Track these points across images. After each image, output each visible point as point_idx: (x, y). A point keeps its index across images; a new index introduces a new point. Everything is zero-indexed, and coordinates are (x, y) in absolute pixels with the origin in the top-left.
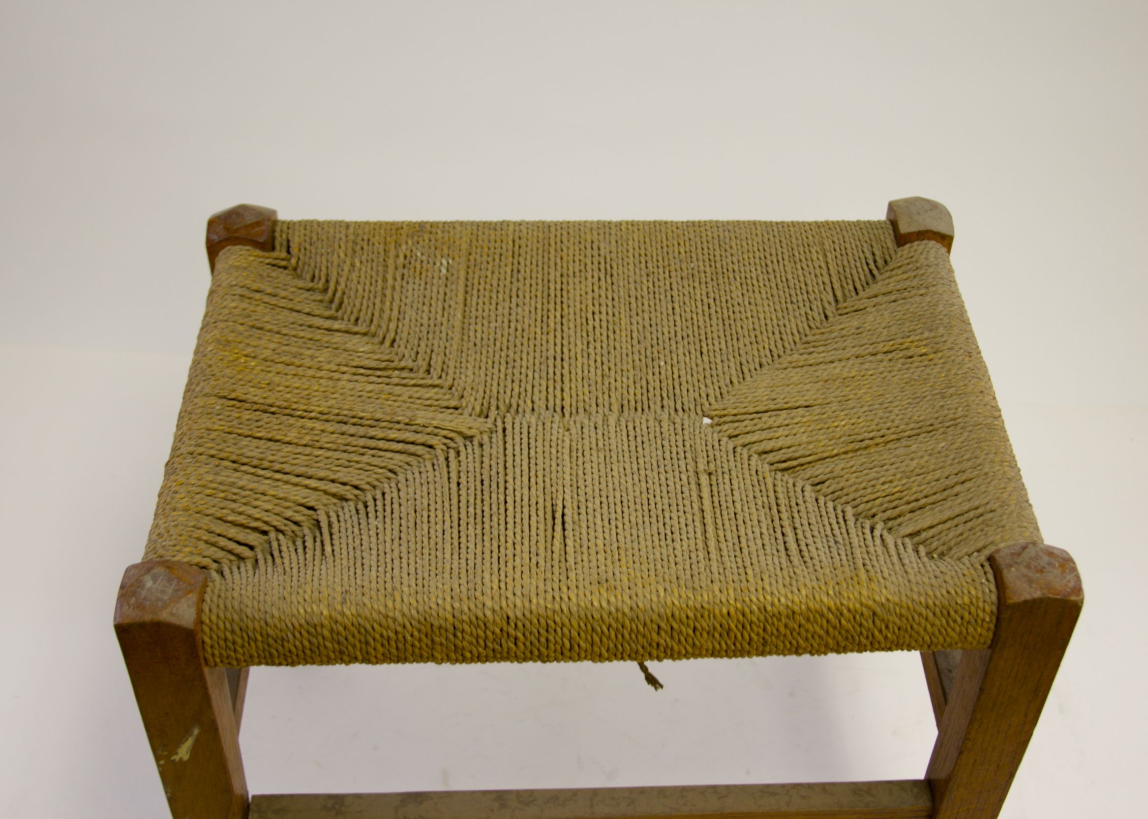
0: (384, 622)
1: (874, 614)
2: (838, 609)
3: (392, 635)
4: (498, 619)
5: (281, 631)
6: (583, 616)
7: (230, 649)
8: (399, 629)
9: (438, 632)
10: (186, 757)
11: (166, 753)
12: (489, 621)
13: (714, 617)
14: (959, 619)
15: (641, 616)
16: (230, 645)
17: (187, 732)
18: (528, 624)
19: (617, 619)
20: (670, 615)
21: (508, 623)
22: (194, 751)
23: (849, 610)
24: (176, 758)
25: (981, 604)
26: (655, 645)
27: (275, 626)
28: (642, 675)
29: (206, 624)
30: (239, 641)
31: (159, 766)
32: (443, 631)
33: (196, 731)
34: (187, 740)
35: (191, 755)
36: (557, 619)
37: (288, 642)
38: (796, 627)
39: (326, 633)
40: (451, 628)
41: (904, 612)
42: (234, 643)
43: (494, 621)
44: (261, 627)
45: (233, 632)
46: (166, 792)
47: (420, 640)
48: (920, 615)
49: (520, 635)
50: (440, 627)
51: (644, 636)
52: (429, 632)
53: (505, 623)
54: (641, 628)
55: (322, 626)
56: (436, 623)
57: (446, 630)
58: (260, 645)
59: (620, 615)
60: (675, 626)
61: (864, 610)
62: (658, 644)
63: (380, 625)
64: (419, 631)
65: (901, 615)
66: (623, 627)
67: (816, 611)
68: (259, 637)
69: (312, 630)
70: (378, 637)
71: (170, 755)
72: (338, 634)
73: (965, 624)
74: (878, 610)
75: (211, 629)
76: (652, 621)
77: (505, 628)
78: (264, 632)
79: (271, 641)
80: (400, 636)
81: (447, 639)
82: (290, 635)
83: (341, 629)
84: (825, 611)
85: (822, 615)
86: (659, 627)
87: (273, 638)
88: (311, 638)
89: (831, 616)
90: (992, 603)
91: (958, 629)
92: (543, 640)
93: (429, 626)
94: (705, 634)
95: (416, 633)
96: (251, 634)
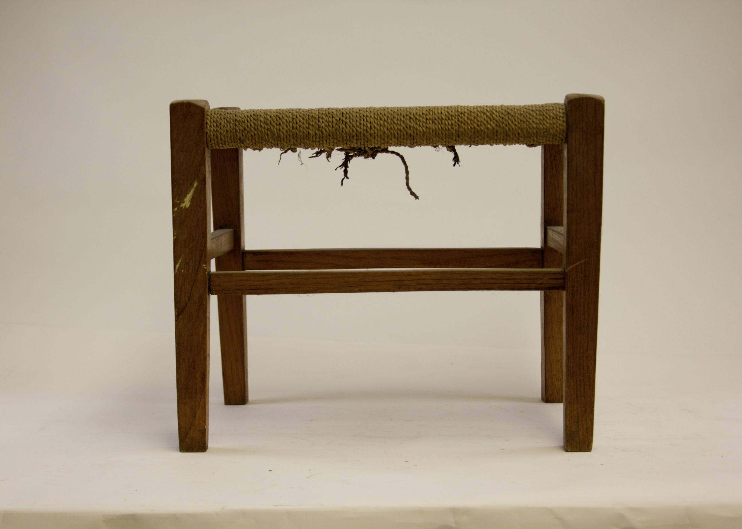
0: (288, 115)
1: (508, 113)
2: (491, 111)
3: (291, 120)
4: (338, 114)
5: (242, 118)
6: (376, 113)
7: (218, 127)
8: (295, 117)
9: (311, 120)
10: (188, 206)
11: (179, 201)
12: (334, 114)
13: (435, 114)
14: (548, 117)
15: (402, 113)
16: (218, 124)
17: (192, 184)
18: (351, 116)
19: (391, 114)
20: (415, 114)
21: (343, 116)
22: (193, 200)
23: (496, 111)
24: (183, 205)
25: (558, 110)
26: (409, 127)
27: (239, 116)
28: (409, 192)
29: (209, 116)
30: (223, 123)
31: (173, 212)
32: (313, 119)
33: (195, 185)
34: (190, 191)
35: (190, 204)
36: (365, 114)
37: (245, 123)
38: (472, 118)
39: (262, 119)
40: (317, 117)
41: (522, 113)
42: (221, 124)
43: (336, 114)
44: (233, 117)
45: (221, 119)
46: (174, 235)
47: (303, 124)
48: (530, 114)
49: (348, 121)
50: (313, 117)
51: (404, 122)
52: (308, 119)
53: (341, 116)
54: (402, 118)
55: (260, 116)
56: (311, 115)
57: (315, 118)
58: (232, 125)
59: (392, 113)
60: (417, 117)
61: (504, 112)
62: (410, 127)
63: (286, 116)
64: (303, 119)
65: (521, 114)
66: (394, 118)
67: (481, 112)
68: (232, 121)
69: (256, 118)
70: (285, 121)
71: (180, 204)
72: (267, 119)
73: (552, 119)
74: (510, 112)
75: (211, 118)
76: (407, 115)
77: (341, 118)
78: (234, 119)
79: (237, 123)
80: (294, 121)
81: (315, 123)
82: (246, 120)
83: (269, 118)
84: (485, 111)
85: (484, 113)
86: (410, 118)
87: (238, 122)
88: (255, 121)
89: (488, 114)
90: (563, 109)
91: (548, 121)
92: (358, 124)
93: (307, 117)
94: (431, 121)
95: (301, 120)
96: (228, 120)
